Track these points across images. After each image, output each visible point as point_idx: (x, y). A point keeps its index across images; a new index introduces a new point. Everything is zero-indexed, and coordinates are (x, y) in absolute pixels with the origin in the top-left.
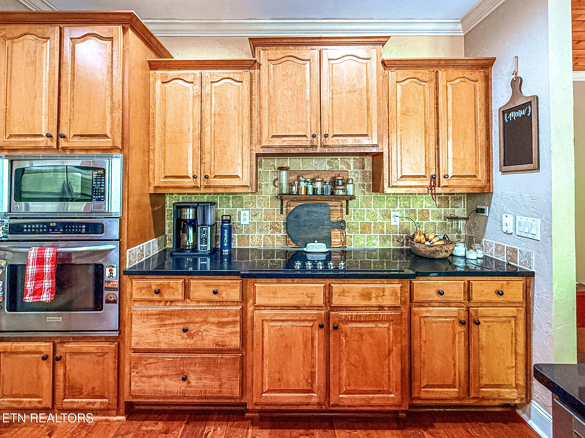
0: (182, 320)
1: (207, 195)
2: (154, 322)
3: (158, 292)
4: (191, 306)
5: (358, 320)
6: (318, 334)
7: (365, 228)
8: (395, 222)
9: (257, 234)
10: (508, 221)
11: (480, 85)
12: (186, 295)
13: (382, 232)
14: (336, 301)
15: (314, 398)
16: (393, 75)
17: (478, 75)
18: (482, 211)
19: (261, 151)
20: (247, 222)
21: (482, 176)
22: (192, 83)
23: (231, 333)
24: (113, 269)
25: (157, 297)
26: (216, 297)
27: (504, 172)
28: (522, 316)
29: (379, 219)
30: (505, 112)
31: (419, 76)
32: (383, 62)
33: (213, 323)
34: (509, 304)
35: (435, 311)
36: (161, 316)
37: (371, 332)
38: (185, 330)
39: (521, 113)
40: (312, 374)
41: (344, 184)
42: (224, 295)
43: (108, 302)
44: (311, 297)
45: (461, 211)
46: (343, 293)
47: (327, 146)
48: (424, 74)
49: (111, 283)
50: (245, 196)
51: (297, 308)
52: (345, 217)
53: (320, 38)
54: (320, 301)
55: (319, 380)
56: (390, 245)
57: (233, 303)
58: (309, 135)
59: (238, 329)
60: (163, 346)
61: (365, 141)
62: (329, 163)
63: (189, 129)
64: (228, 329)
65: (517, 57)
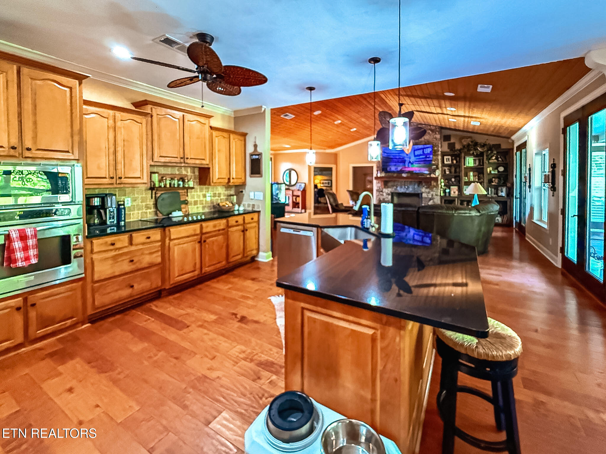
0: (128, 257)
1: (98, 190)
2: (110, 262)
3: (113, 244)
4: (133, 248)
5: (212, 236)
6: (197, 246)
7: (196, 203)
8: (208, 199)
9: (136, 212)
10: (252, 195)
11: (243, 142)
12: (131, 243)
13: (203, 204)
14: (204, 231)
15: (196, 273)
16: (215, 133)
17: (242, 138)
18: (242, 192)
19: (153, 164)
20: (130, 205)
21: (243, 178)
22: (107, 118)
23: (157, 256)
24: (79, 236)
25: (112, 247)
26: (148, 240)
27: (251, 177)
28: (257, 226)
29: (202, 198)
30: (251, 155)
31: (224, 135)
32: (211, 127)
33: (147, 254)
34: (255, 222)
35: (235, 228)
36: (114, 258)
37: (216, 240)
38: (132, 261)
39: (257, 157)
40: (195, 264)
41: (188, 181)
42: (152, 239)
43: (75, 257)
44: (195, 230)
45: (232, 192)
46: (207, 227)
47: (187, 163)
48: (226, 135)
49: (78, 245)
50: (127, 189)
51: (188, 237)
52: (187, 198)
53: (185, 110)
54: (198, 232)
55: (198, 266)
56: (207, 210)
57: (157, 241)
58: (179, 157)
59: (160, 253)
60: (117, 274)
61: (204, 162)
62: (178, 170)
63: (106, 147)
64: (155, 255)
65: (255, 137)
